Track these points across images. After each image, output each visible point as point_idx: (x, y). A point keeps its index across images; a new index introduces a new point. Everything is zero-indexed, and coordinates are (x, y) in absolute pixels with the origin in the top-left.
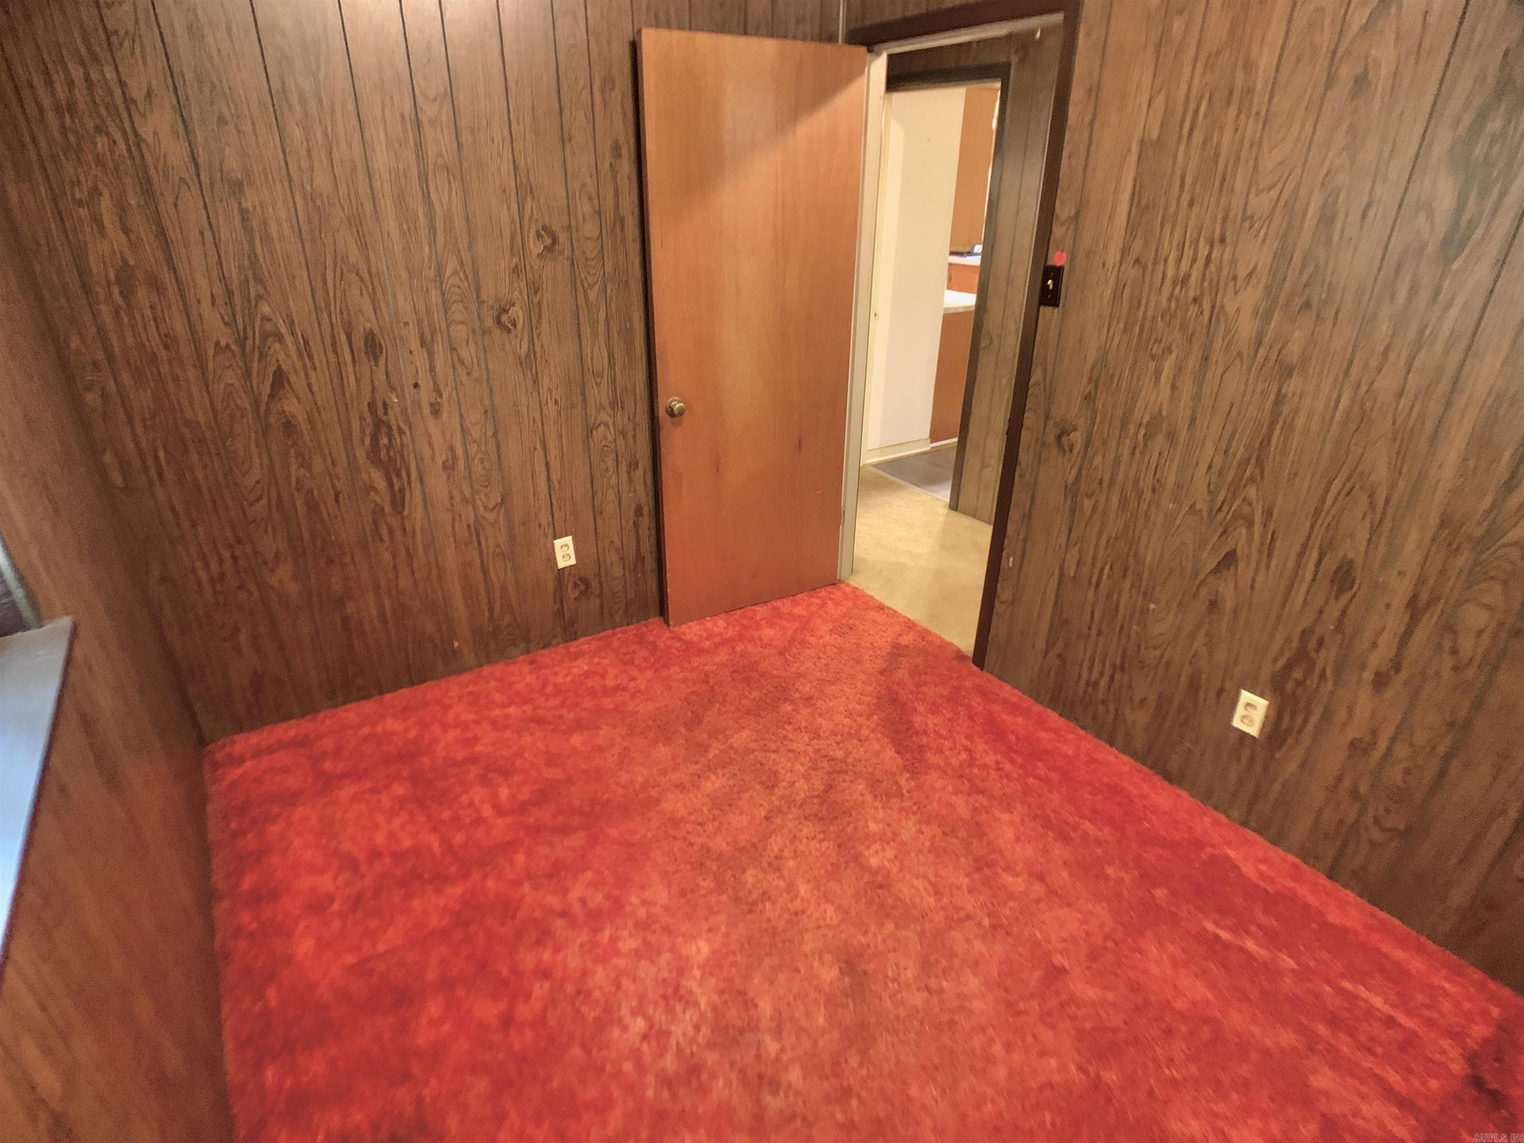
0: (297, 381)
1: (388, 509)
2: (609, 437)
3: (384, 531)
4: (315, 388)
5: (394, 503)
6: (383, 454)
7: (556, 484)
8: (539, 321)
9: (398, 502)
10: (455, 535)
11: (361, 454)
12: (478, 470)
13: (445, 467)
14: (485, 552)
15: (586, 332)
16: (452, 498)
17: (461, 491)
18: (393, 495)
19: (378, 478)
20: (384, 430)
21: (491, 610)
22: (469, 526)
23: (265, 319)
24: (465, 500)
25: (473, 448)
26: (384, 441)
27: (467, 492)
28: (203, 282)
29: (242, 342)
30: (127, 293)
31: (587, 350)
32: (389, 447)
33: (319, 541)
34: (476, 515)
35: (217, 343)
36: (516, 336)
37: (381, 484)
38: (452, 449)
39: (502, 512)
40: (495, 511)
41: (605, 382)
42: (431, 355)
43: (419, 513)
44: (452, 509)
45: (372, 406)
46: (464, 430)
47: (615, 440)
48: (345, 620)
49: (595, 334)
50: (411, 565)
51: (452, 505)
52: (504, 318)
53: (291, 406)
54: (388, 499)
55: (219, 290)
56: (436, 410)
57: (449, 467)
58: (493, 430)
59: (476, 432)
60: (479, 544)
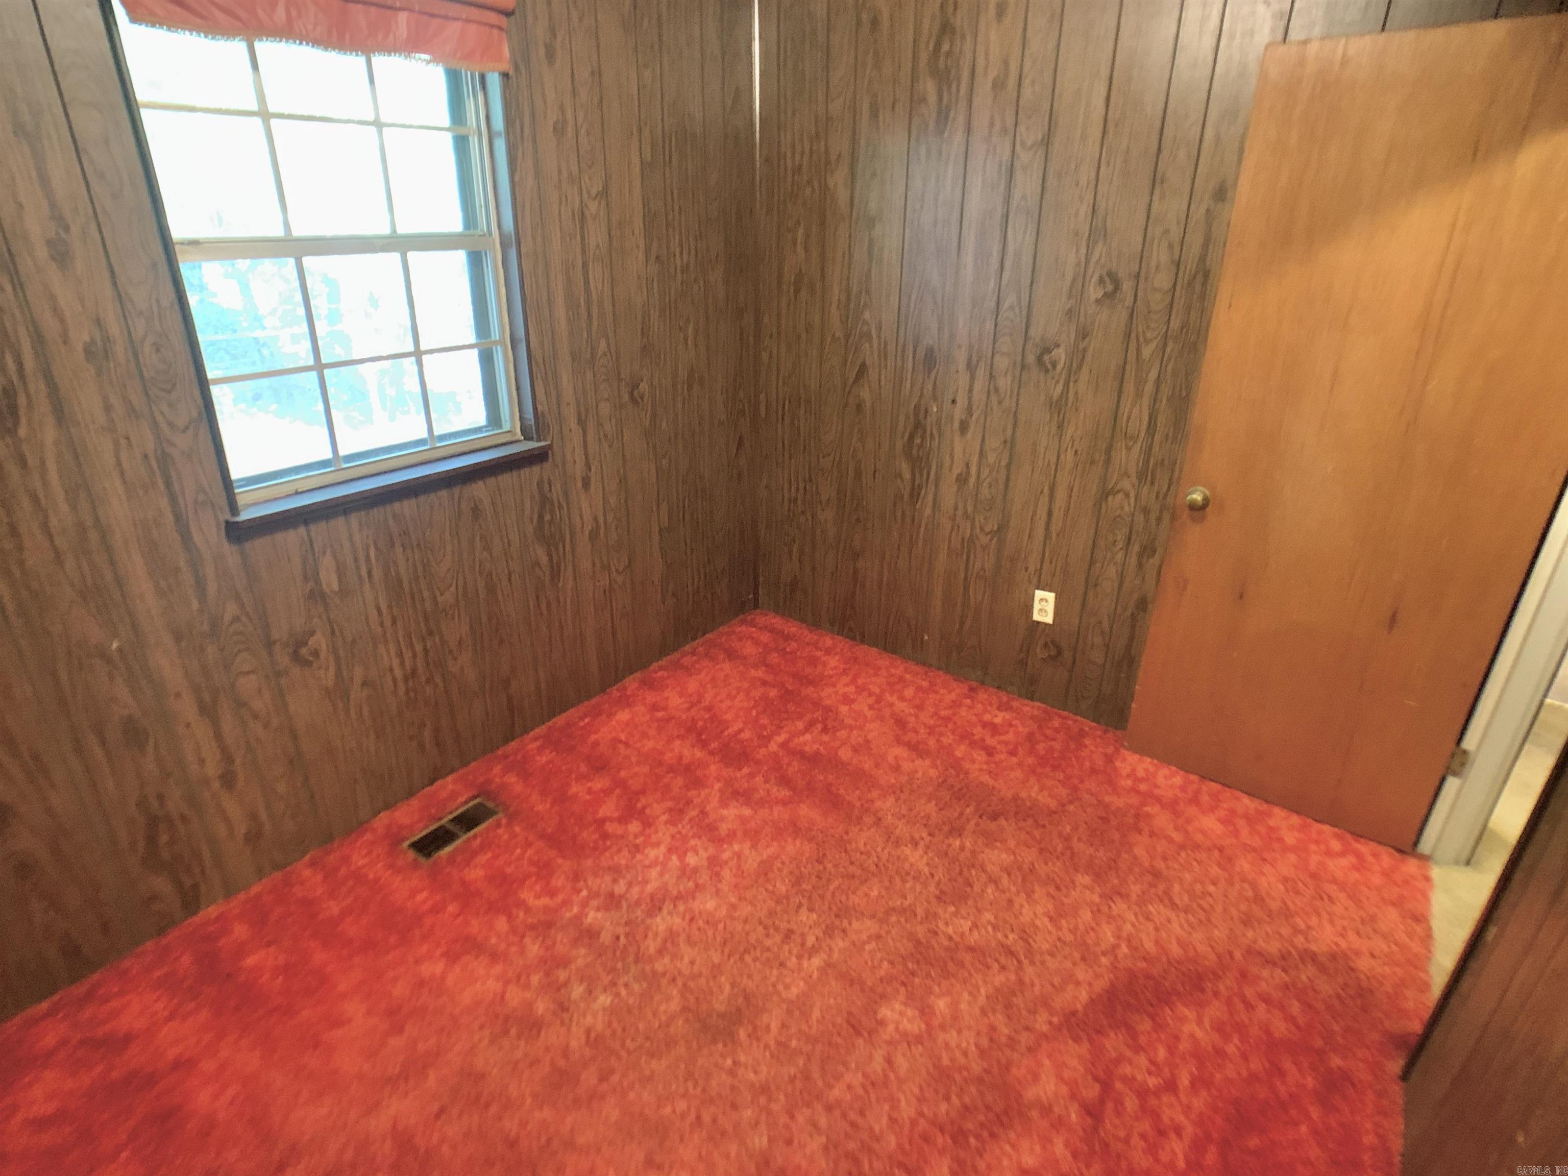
0: (873, 374)
1: (906, 497)
2: (1127, 509)
3: (899, 514)
4: (883, 383)
5: (911, 496)
6: (915, 451)
7: (1054, 535)
8: (1080, 367)
9: (915, 493)
10: (950, 542)
11: (899, 444)
12: (985, 492)
13: (957, 479)
14: (970, 571)
15: (1130, 388)
16: (956, 509)
17: (965, 507)
18: (913, 489)
19: (905, 469)
20: (920, 432)
21: (962, 624)
22: (963, 539)
23: (865, 323)
24: (966, 515)
25: (985, 472)
26: (918, 441)
27: (970, 509)
28: (836, 290)
29: (847, 337)
30: (797, 291)
31: (1125, 410)
32: (921, 446)
33: (855, 502)
34: (972, 532)
35: (834, 335)
36: (1053, 378)
37: (907, 476)
38: (967, 465)
39: (995, 540)
40: (989, 537)
41: (1137, 448)
42: (973, 378)
43: (928, 511)
44: (953, 518)
45: (917, 407)
46: (982, 454)
47: (1133, 515)
48: (855, 572)
49: (1139, 394)
50: (910, 552)
51: (955, 515)
52: (1046, 358)
53: (865, 394)
54: (908, 489)
55: (843, 298)
56: (964, 427)
57: (962, 480)
58: (1007, 460)
59: (991, 458)
60: (968, 560)
